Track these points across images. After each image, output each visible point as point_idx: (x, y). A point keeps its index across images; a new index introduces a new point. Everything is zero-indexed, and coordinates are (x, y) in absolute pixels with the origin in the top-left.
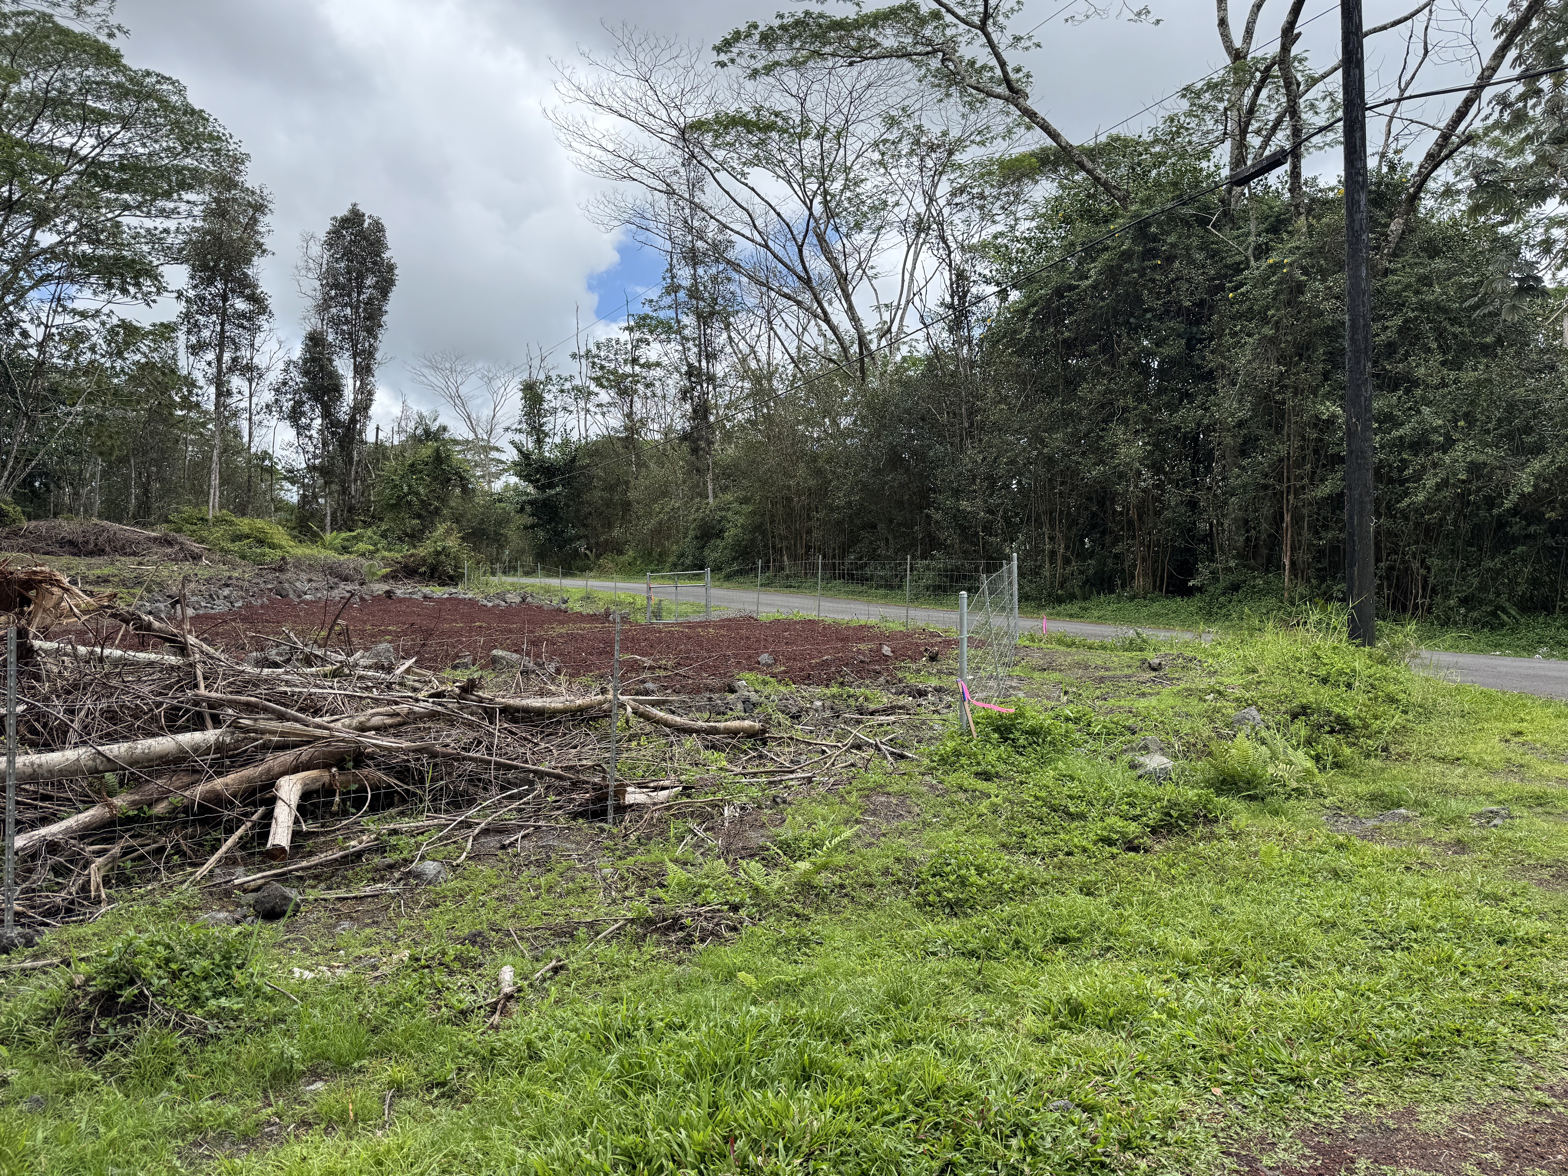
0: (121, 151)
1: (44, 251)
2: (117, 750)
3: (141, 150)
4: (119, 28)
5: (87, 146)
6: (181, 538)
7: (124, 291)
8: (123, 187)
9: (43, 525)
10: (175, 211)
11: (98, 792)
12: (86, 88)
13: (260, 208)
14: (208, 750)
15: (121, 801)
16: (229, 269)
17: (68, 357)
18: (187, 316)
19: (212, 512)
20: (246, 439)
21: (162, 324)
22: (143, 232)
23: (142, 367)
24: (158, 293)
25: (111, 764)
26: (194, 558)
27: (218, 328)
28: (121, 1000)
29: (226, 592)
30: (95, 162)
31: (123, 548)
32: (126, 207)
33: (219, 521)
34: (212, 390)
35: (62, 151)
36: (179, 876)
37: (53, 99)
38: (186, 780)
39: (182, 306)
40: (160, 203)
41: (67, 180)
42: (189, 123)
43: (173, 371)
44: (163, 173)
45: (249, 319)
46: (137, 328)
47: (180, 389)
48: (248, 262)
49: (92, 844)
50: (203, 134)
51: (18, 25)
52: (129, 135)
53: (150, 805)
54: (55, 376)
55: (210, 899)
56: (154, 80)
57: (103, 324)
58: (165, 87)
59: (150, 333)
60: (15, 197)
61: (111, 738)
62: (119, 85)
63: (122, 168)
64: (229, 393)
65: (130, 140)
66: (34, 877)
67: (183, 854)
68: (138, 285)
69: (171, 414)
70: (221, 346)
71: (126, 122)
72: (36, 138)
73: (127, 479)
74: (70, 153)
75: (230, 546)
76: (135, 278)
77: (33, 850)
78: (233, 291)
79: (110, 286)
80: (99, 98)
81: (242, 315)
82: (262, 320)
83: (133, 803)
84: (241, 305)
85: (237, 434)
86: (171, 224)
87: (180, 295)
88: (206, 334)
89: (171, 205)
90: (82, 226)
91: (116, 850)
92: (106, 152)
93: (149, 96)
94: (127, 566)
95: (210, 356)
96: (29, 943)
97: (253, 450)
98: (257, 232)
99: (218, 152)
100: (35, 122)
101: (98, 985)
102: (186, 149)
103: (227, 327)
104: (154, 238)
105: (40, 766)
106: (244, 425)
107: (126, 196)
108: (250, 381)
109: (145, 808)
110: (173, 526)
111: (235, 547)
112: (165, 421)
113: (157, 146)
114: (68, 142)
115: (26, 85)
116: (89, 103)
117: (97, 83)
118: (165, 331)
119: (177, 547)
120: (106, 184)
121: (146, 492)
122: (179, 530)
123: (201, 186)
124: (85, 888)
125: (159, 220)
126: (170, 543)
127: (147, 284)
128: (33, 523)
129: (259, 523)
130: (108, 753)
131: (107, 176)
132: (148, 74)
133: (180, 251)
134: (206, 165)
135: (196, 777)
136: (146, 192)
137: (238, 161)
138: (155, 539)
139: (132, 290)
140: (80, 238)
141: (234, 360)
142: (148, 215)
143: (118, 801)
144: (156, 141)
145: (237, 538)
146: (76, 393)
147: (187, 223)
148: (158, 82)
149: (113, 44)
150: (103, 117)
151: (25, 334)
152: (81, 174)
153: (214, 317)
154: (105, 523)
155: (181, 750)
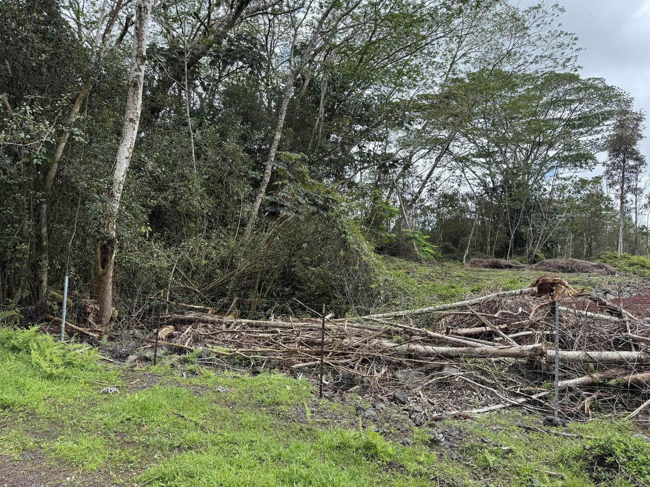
0: (579, 113)
1: (551, 158)
2: (594, 354)
3: (587, 110)
4: (579, 67)
5: (566, 115)
6: (606, 265)
7: (581, 167)
8: (580, 126)
9: (552, 261)
10: (602, 130)
11: (586, 370)
12: (566, 93)
13: (640, 119)
14: (634, 361)
15: (596, 376)
16: (626, 149)
17: (560, 196)
18: (607, 172)
19: (620, 254)
20: (634, 221)
21: (596, 177)
22: (588, 142)
23: (588, 196)
24: (595, 165)
25: (592, 360)
26: (612, 274)
27: (621, 175)
28: (607, 461)
29: (628, 289)
30: (569, 120)
31: (582, 270)
32: (582, 133)
33: (623, 258)
34: (619, 201)
35: (557, 119)
36: (622, 414)
37: (554, 101)
38: (624, 372)
39: (605, 169)
40: (595, 129)
41: (559, 130)
42: (607, 93)
43: (601, 196)
44: (596, 116)
45: (636, 168)
46: (586, 181)
47: (605, 203)
48: (635, 144)
49: (584, 391)
50: (613, 95)
51: (542, 79)
52: (582, 105)
53: (609, 379)
54: (555, 204)
55: (637, 428)
56: (592, 81)
57: (572, 181)
58: (596, 82)
59: (591, 181)
60: (541, 141)
61: (592, 349)
62: (578, 87)
63: (580, 119)
64: (627, 202)
65: (583, 107)
66: (564, 399)
67: (623, 404)
68: (587, 163)
69: (601, 213)
70: (623, 182)
71: (580, 101)
72: (548, 117)
73: (582, 242)
74: (560, 119)
75: (629, 269)
76: (585, 161)
77: (563, 388)
78: (628, 158)
79: (576, 166)
80: (571, 95)
81: (632, 167)
82: (642, 168)
83: (601, 378)
84: (631, 163)
85: (630, 219)
86: (600, 136)
87: (604, 164)
88: (616, 178)
89: (600, 128)
90: (565, 145)
91: (595, 396)
92: (573, 114)
93: (590, 88)
94: (583, 277)
95: (618, 187)
96: (564, 425)
97: (638, 225)
98: (639, 130)
99: (619, 101)
100: (548, 111)
101: (596, 451)
102: (605, 104)
103: (625, 173)
104: (592, 143)
105: (565, 356)
106: (633, 214)
107: (581, 130)
108: (636, 195)
109: (606, 380)
110: (602, 260)
111: (631, 269)
112: (598, 217)
113: (593, 106)
114: (559, 115)
115: (545, 99)
116: (567, 98)
117: (570, 90)
118: (597, 180)
119: (604, 269)
120: (573, 127)
121: (590, 246)
122: (605, 262)
123: (612, 117)
124: (583, 408)
125: (594, 136)
126: (601, 268)
127: (590, 161)
128: (548, 260)
129: (642, 258)
130: (590, 355)
131: (574, 124)
132: (589, 79)
133: (603, 146)
134: (614, 108)
135: (628, 371)
136: (589, 126)
137: (628, 102)
138: (595, 266)
139: (584, 165)
140: (564, 150)
141: (629, 187)
142: (591, 135)
143: (595, 375)
144: (593, 105)
145: (631, 265)
146: (563, 209)
147: (606, 134)
148: (594, 81)
149: (576, 73)
150: (572, 101)
151: (545, 190)
152: (564, 126)
153: (619, 170)
154: (575, 260)
155: (622, 358)
